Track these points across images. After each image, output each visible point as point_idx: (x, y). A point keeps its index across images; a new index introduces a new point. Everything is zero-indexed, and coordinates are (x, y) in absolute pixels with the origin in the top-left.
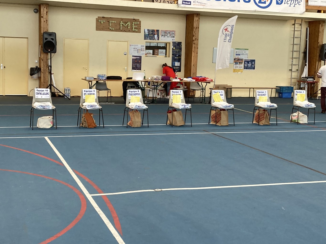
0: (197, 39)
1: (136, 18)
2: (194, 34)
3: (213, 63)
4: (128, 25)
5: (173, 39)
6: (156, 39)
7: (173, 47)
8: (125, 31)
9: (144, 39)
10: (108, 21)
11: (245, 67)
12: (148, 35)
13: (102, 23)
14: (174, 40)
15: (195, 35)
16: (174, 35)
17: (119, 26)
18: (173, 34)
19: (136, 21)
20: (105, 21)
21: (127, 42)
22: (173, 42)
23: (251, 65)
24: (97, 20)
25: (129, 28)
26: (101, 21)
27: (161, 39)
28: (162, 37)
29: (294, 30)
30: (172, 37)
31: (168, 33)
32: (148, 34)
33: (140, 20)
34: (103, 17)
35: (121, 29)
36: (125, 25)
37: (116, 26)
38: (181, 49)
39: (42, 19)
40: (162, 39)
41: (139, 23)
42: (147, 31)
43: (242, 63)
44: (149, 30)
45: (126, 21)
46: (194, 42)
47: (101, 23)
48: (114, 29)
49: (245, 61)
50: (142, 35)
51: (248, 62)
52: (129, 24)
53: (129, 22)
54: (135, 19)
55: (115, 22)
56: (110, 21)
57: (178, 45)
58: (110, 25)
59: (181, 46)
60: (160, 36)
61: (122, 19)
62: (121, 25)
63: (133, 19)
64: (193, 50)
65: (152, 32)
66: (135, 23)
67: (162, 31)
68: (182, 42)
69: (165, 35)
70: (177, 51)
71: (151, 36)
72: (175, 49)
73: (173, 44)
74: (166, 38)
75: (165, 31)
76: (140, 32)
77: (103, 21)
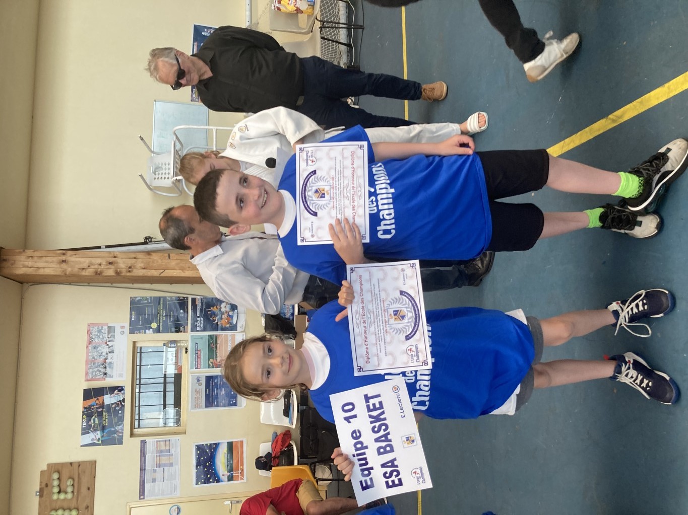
1: (35, 484)
5: (118, 330)
7: (149, 332)
12: (106, 430)
14: (123, 327)
16: (106, 328)
18: (99, 331)
19: (47, 485)
22: (132, 332)
27: (121, 379)
28: (111, 377)
30: (114, 336)
31: (95, 353)
32: (99, 432)
33: (45, 468)
38: (157, 300)
40: (121, 375)
41: (56, 476)
42: (90, 437)
44: (83, 429)
50: (103, 455)
54: (41, 491)
57: (142, 313)
59: (147, 299)
60: (108, 382)
63: (41, 496)
65: (93, 417)
66: (56, 490)
67: (90, 377)
68: (131, 298)
69: (104, 364)
70: (166, 313)
71: (107, 420)
72: (158, 322)
73: (139, 330)
74: (114, 361)
75: (90, 366)
76: (94, 463)
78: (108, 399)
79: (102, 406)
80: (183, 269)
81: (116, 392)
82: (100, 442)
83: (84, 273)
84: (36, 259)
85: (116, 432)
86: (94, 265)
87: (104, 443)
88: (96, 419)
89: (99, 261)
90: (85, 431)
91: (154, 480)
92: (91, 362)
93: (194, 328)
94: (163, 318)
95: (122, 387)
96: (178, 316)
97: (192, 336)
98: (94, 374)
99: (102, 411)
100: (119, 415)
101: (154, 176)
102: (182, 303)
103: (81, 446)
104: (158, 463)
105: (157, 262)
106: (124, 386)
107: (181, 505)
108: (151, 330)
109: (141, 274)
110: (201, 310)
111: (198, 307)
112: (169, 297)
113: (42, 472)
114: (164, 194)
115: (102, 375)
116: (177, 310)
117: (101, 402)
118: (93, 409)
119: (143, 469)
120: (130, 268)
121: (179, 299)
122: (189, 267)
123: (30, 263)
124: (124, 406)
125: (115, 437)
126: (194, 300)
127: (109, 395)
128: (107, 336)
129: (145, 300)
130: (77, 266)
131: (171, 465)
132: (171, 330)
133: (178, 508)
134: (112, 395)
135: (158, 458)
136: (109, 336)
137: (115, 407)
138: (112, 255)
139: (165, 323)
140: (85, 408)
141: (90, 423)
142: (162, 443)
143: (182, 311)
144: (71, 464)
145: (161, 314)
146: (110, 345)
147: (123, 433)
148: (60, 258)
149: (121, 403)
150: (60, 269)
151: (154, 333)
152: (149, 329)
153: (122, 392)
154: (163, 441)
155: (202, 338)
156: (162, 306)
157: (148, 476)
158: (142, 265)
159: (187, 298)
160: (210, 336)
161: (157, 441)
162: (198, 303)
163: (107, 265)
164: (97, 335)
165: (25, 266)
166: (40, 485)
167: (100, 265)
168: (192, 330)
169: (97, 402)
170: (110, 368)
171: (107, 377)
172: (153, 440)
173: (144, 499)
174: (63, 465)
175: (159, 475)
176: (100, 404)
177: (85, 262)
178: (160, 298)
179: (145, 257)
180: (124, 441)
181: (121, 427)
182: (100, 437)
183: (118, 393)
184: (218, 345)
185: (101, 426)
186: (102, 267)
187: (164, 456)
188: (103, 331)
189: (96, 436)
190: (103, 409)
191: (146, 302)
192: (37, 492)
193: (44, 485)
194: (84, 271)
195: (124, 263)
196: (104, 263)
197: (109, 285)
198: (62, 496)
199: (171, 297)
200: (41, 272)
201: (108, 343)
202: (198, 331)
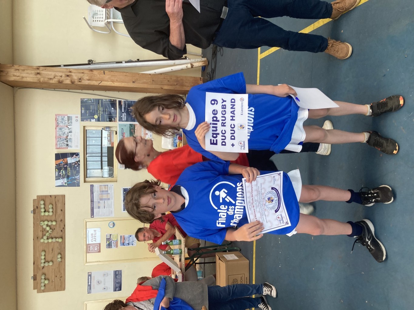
2: (55, 81)
4: (47, 225)
5: (74, 119)
7: (93, 121)
8: (63, 230)
9: (79, 186)
10: (43, 269)
12: (70, 178)
13: (47, 282)
14: (77, 117)
16: (66, 117)
17: (53, 244)
18: (63, 119)
19: (37, 207)
20: (43, 277)
22: (82, 120)
24: (42, 291)
25: (54, 223)
26: (43, 285)
27: (77, 148)
28: (71, 147)
30: (71, 122)
31: (61, 133)
32: (65, 179)
33: (36, 198)
34: (35, 278)
35: (59, 239)
36: (48, 232)
37: (53, 250)
40: (77, 146)
41: (42, 202)
42: (60, 182)
44: (56, 177)
45: (39, 230)
47: (48, 284)
48: (59, 256)
50: (67, 191)
52: (46, 223)
53: (42, 225)
54: (34, 210)
55: (43, 253)
56: (42, 265)
57: (88, 109)
58: (51, 264)
60: (69, 150)
61: (36, 238)
62: (50, 240)
63: (34, 213)
65: (62, 170)
66: (43, 210)
67: (58, 147)
68: (81, 99)
69: (66, 139)
70: (103, 109)
71: (70, 172)
72: (99, 115)
73: (87, 119)
74: (73, 137)
75: (58, 140)
76: (64, 196)
77: (43, 281)
78: (70, 160)
79: (67, 164)
80: (113, 81)
81: (74, 156)
82: (67, 185)
83: (51, 82)
84: (20, 71)
85: (75, 179)
86: (58, 76)
87: (69, 185)
88: (64, 171)
89: (60, 74)
90: (58, 178)
91: (99, 207)
92: (58, 138)
93: (121, 119)
94: (101, 113)
95: (78, 153)
96: (111, 112)
97: (119, 124)
98: (61, 145)
99: (67, 167)
100: (77, 170)
101: (93, 19)
102: (113, 103)
103: (56, 186)
104: (101, 198)
105: (97, 76)
106: (79, 153)
107: (115, 222)
108: (94, 119)
109: (87, 83)
110: (125, 108)
111: (123, 107)
112: (104, 99)
113: (34, 200)
114: (100, 32)
115: (66, 146)
116: (110, 108)
117: (66, 161)
118: (61, 165)
119: (92, 201)
120: (80, 79)
121: (111, 101)
122: (117, 80)
123: (17, 73)
124: (79, 164)
125: (75, 182)
126: (120, 102)
127: (70, 158)
128: (67, 122)
129: (90, 101)
130: (47, 77)
131: (109, 199)
132: (106, 120)
133: (113, 223)
134: (72, 158)
135: (101, 195)
136: (69, 122)
137: (74, 165)
138: (68, 71)
139: (103, 115)
140: (56, 165)
141: (60, 174)
142: (103, 187)
143: (113, 109)
144: (51, 196)
145: (100, 110)
146: (69, 128)
147: (80, 180)
148: (36, 71)
149: (78, 163)
150: (36, 79)
151: (96, 121)
152: (93, 119)
153: (78, 156)
154: (104, 185)
155: (125, 126)
156: (100, 105)
157: (95, 205)
158: (87, 78)
159: (116, 100)
160: (131, 125)
161: (100, 186)
162: (123, 104)
163: (65, 77)
164: (61, 121)
165: (14, 76)
166: (33, 207)
167: (61, 76)
168: (119, 121)
169: (64, 161)
170: (70, 141)
171: (68, 147)
172: (98, 185)
173: (93, 217)
174: (46, 196)
175: (102, 205)
176: (65, 163)
177: (51, 75)
178: (99, 100)
179: (89, 73)
180: (80, 184)
181: (78, 176)
182: (66, 182)
183: (76, 156)
184: (136, 130)
185: (67, 175)
186: (63, 78)
187: (104, 194)
188: (65, 119)
189: (64, 181)
190: (67, 165)
191: (90, 102)
192: (31, 211)
193: (35, 208)
194: (51, 80)
195: (76, 76)
196: (64, 76)
197: (67, 90)
198: (47, 214)
199: (106, 99)
200: (25, 80)
201: (68, 126)
202: (123, 121)
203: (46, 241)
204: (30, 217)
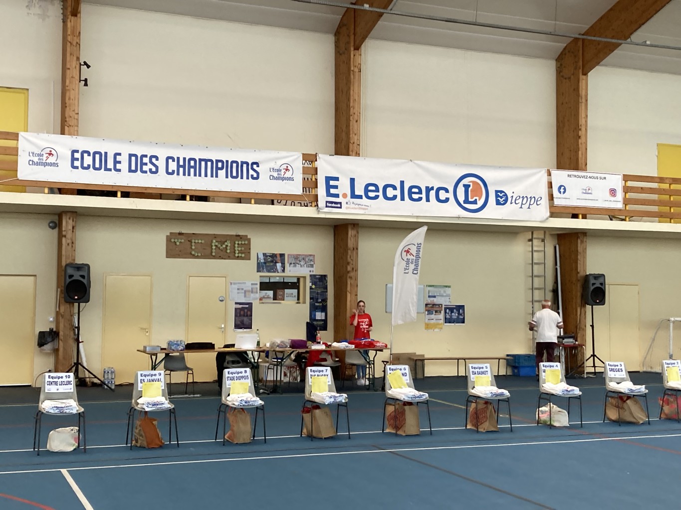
0: (354, 269)
1: (241, 233)
2: (349, 260)
3: (386, 312)
4: (227, 246)
5: (311, 269)
6: (279, 271)
7: (311, 284)
8: (221, 258)
9: (258, 271)
10: (189, 241)
11: (446, 318)
12: (264, 265)
13: (178, 243)
14: (313, 271)
15: (352, 263)
16: (312, 263)
17: (210, 249)
18: (311, 260)
19: (241, 238)
20: (183, 241)
21: (225, 277)
22: (311, 276)
23: (457, 315)
24: (168, 239)
25: (228, 251)
26: (176, 240)
27: (288, 271)
28: (290, 266)
29: (531, 250)
30: (309, 267)
31: (301, 259)
32: (263, 261)
33: (248, 237)
34: (180, 234)
35: (214, 254)
36: (222, 246)
37: (204, 249)
38: (326, 288)
39: (64, 239)
40: (290, 271)
41: (246, 242)
42: (261, 257)
43: (441, 313)
44: (266, 254)
45: (222, 239)
46: (349, 275)
47: (176, 244)
48: (199, 255)
49: (446, 309)
50: (252, 263)
51: (452, 310)
52: (229, 245)
53: (228, 242)
54: (239, 236)
55: (203, 242)
56: (193, 241)
57: (319, 281)
58: (193, 247)
59: (326, 283)
60: (287, 265)
61: (215, 236)
62: (214, 247)
63: (237, 236)
64: (349, 289)
65: (271, 258)
66: (240, 243)
67: (290, 256)
68: (327, 275)
69: (296, 263)
70: (320, 292)
71: (269, 264)
72: (315, 289)
73: (311, 279)
74: (297, 268)
75: (295, 256)
76: (249, 259)
77: (180, 241)
78: (279, 265)
79: (276, 262)
80: (350, 301)
81: (282, 269)
82: (259, 262)
83: (349, 257)
85: (263, 269)
87: (258, 264)
88: (270, 260)
90: (264, 255)
91: (238, 288)
94: (317, 291)
98: (291, 258)
103: (257, 253)
107: (224, 302)
108: (311, 285)
113: (247, 236)
115: (290, 262)
123: (353, 234)
125: (260, 269)
128: (309, 264)
130: (351, 254)
131: (245, 297)
132: (311, 295)
133: (223, 300)
139: (314, 292)
140: (276, 254)
141: (268, 257)
142: (256, 290)
144: (250, 249)
145: (319, 290)
146: (304, 265)
147: (262, 272)
148: (355, 247)
150: (350, 248)
156: (323, 290)
158: (352, 283)
165: (351, 233)
166: (242, 235)
170: (294, 266)
174: (250, 245)
175: (240, 291)
177: (353, 258)
180: (258, 273)
181: (265, 271)
182: (261, 261)
185: (266, 262)
189: (262, 259)
192: (238, 233)
195: (353, 275)
198: (237, 245)
199: (327, 295)
200: (349, 240)
203: (213, 244)
204: (233, 232)
